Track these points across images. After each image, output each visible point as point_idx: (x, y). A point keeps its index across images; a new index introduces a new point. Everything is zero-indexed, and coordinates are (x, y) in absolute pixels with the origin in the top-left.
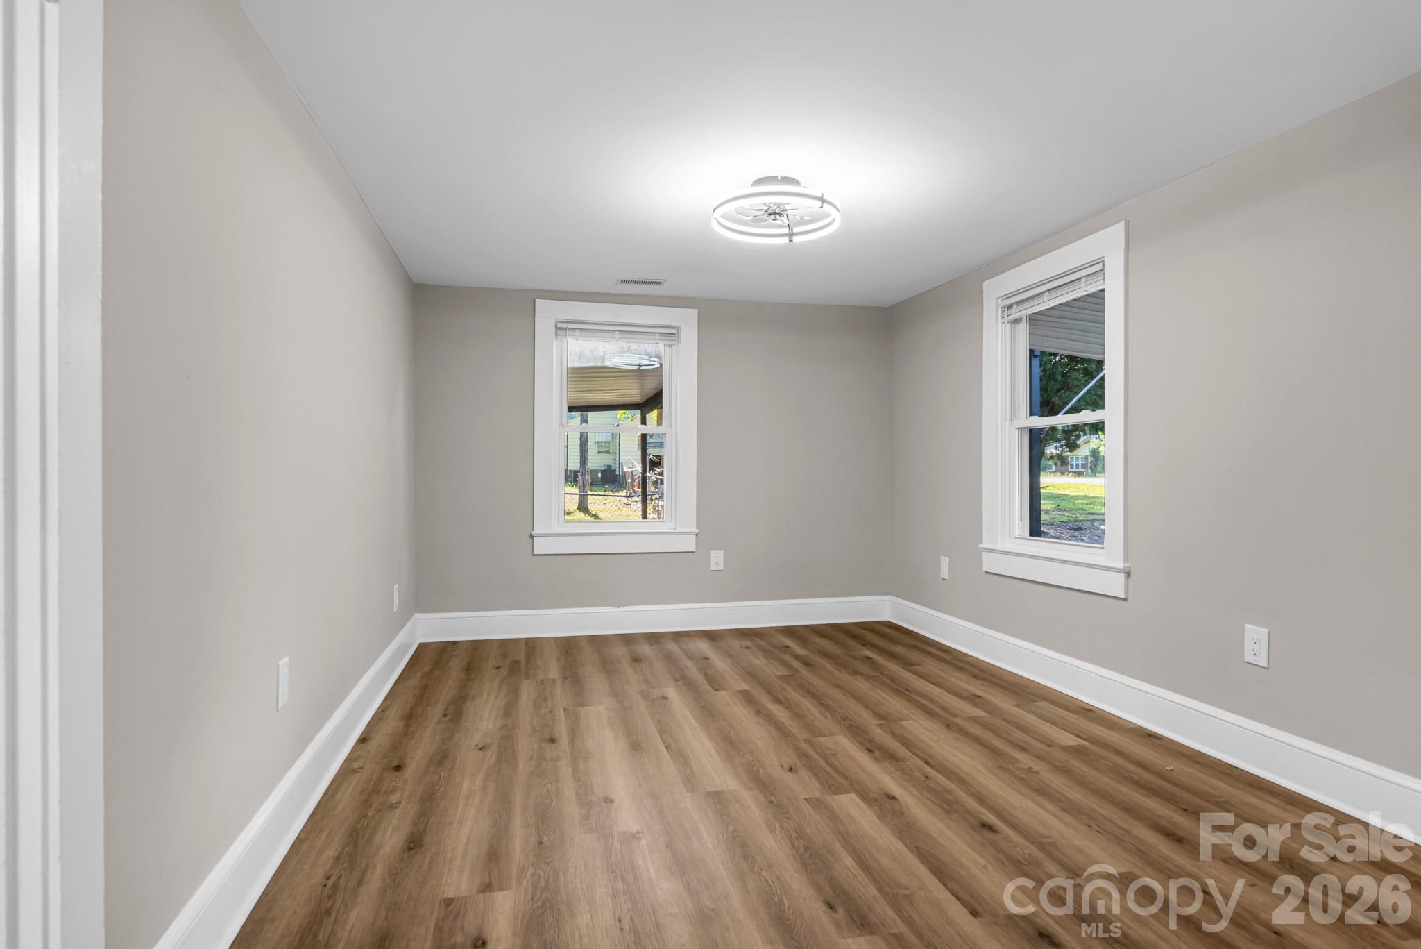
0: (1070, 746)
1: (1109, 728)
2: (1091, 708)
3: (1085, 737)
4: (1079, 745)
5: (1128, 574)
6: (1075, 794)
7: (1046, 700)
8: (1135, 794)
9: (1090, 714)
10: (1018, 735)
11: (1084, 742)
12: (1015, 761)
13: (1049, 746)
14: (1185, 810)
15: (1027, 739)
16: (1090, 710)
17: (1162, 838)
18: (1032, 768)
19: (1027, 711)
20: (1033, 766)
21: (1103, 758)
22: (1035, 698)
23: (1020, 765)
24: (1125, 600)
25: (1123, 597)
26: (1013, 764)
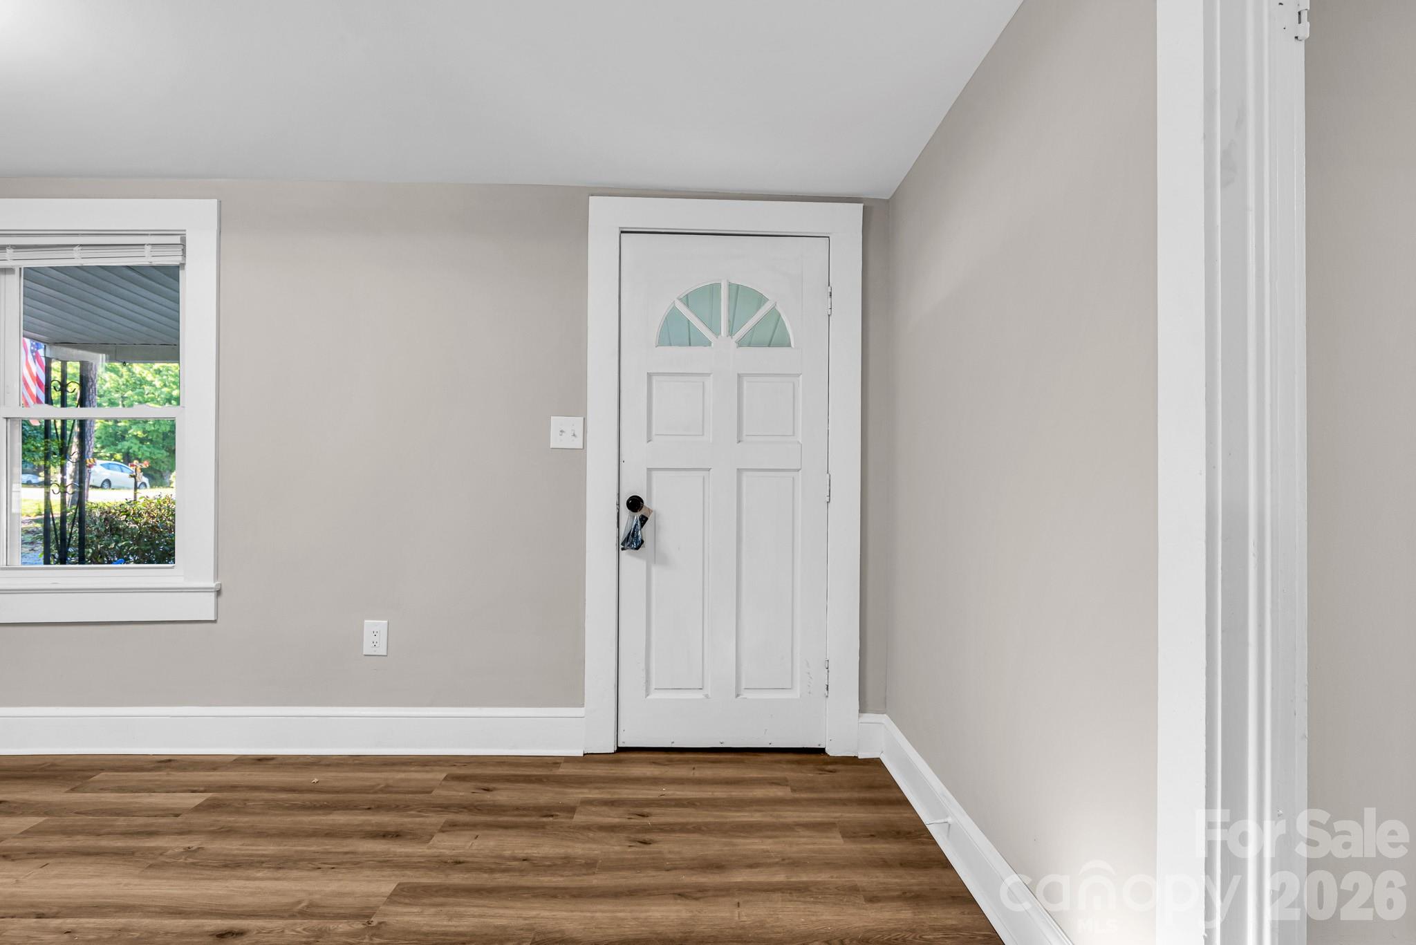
0: (200, 805)
1: (214, 769)
2: (168, 758)
3: (202, 789)
4: (207, 800)
5: (218, 593)
6: (268, 848)
7: (103, 770)
8: (316, 818)
9: (173, 764)
10: (121, 822)
11: (209, 795)
12: (162, 851)
13: (177, 815)
14: (369, 809)
15: (141, 821)
16: (170, 761)
17: (383, 841)
18: (189, 848)
19: (93, 791)
20: (188, 845)
21: (247, 800)
22: (90, 774)
23: (170, 852)
24: (215, 621)
25: (213, 619)
26: (161, 854)
